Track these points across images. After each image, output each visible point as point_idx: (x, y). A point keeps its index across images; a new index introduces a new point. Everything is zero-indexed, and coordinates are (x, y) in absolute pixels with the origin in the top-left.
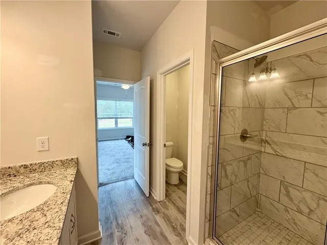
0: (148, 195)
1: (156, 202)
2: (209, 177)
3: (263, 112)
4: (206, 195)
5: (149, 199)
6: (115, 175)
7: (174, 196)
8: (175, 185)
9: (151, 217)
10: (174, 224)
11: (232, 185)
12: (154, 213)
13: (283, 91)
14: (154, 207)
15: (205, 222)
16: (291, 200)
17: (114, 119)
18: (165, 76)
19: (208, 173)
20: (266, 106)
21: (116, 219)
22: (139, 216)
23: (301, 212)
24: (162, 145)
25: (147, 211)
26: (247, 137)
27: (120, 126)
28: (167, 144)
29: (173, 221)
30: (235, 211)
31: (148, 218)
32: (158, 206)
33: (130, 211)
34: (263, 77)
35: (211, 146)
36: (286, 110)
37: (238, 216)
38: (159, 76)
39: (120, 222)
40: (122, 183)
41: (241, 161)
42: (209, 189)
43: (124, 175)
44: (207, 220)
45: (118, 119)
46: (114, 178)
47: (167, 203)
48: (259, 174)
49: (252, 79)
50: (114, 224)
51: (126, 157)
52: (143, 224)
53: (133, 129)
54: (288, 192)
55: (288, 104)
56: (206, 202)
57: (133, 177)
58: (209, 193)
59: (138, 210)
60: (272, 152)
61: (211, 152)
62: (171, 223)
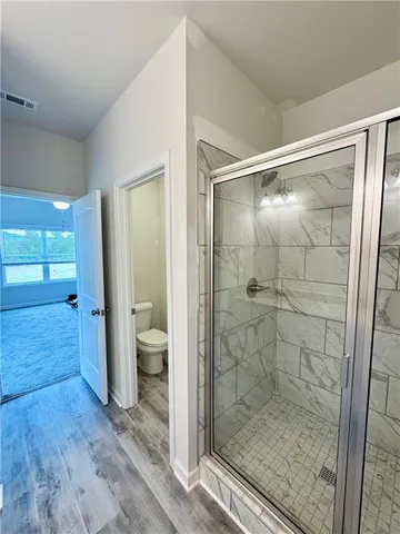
0: (105, 402)
1: (120, 411)
2: (201, 359)
3: (277, 252)
4: (198, 387)
5: (108, 408)
6: (41, 373)
7: (154, 395)
8: (156, 375)
9: (109, 441)
10: (151, 445)
11: (237, 364)
12: (115, 433)
13: (300, 221)
14: (117, 421)
15: (198, 432)
16: (313, 371)
17: (41, 266)
18: (129, 190)
19: (199, 354)
20: (281, 243)
21: (38, 462)
22: (87, 444)
23: (323, 387)
24: (129, 312)
25: (103, 433)
26: (256, 290)
27: (53, 276)
28: (137, 307)
29: (150, 440)
30: (242, 402)
31: (104, 445)
32: (126, 417)
33: (68, 439)
34: (278, 200)
35: (203, 309)
36: (303, 249)
37: (248, 408)
38: (117, 191)
39: (45, 465)
40: (56, 386)
41: (250, 326)
42: (202, 378)
43: (60, 371)
44: (201, 428)
45: (51, 266)
46: (36, 382)
47: (141, 410)
48: (275, 341)
49: (265, 202)
50: (33, 473)
51: (66, 335)
52: (94, 459)
53: (75, 282)
54: (309, 361)
55: (305, 241)
56: (198, 399)
57: (78, 373)
58: (202, 383)
59: (85, 435)
60: (289, 307)
61: (202, 319)
62: (146, 443)
